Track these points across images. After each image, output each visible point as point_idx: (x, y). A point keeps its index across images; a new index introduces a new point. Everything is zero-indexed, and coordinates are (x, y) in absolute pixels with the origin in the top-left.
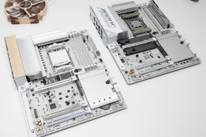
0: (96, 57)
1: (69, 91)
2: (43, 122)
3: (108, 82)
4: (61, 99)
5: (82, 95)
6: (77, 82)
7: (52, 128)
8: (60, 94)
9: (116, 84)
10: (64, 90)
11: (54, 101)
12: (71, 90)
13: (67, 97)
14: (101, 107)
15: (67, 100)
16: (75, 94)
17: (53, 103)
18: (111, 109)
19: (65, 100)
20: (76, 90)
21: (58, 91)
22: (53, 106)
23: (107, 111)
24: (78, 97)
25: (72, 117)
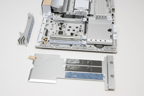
0: (110, 12)
1: (77, 28)
2: (48, 39)
3: (110, 30)
4: (69, 30)
5: (85, 32)
6: (86, 23)
7: (52, 46)
8: (70, 27)
9: (116, 33)
10: (74, 26)
11: (63, 29)
12: (79, 27)
13: (74, 30)
14: (95, 45)
15: (73, 32)
16: (80, 31)
17: (61, 31)
18: (103, 49)
19: (71, 31)
20: (83, 28)
21: (69, 25)
22: (61, 33)
23: (98, 49)
24: (82, 33)
25: (70, 43)
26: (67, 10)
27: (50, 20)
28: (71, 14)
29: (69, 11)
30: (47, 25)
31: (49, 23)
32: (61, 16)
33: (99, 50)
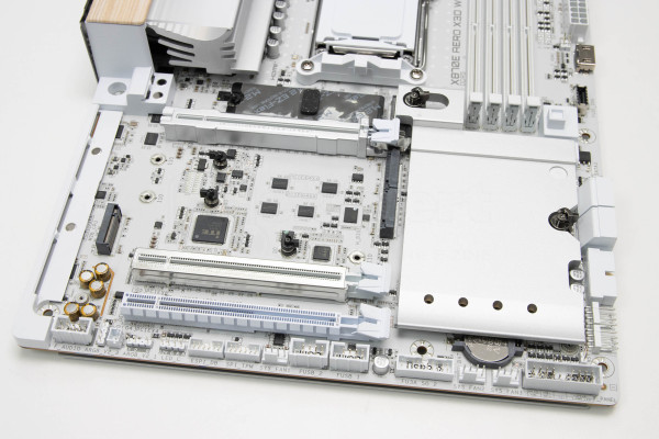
0: (561, 72)
1: (329, 188)
2: (117, 284)
3: (564, 220)
4: (269, 209)
5: (387, 233)
6: (394, 155)
7: (143, 336)
8: (280, 184)
9: (605, 245)
10: (307, 174)
11: (229, 203)
12: (345, 184)
13: (306, 212)
14: (458, 339)
15: (298, 226)
16: (351, 216)
17: (219, 212)
18: (511, 373)
19: (288, 221)
20: (371, 197)
21: (275, 164)
22: (211, 230)
23: (480, 373)
24: (360, 238)
25: (269, 323)
26: (268, 53)
27: (145, 126)
28: (293, 84)
29: (283, 62)
30: (117, 165)
31: (135, 146)
32: (222, 96)
33: (487, 380)
